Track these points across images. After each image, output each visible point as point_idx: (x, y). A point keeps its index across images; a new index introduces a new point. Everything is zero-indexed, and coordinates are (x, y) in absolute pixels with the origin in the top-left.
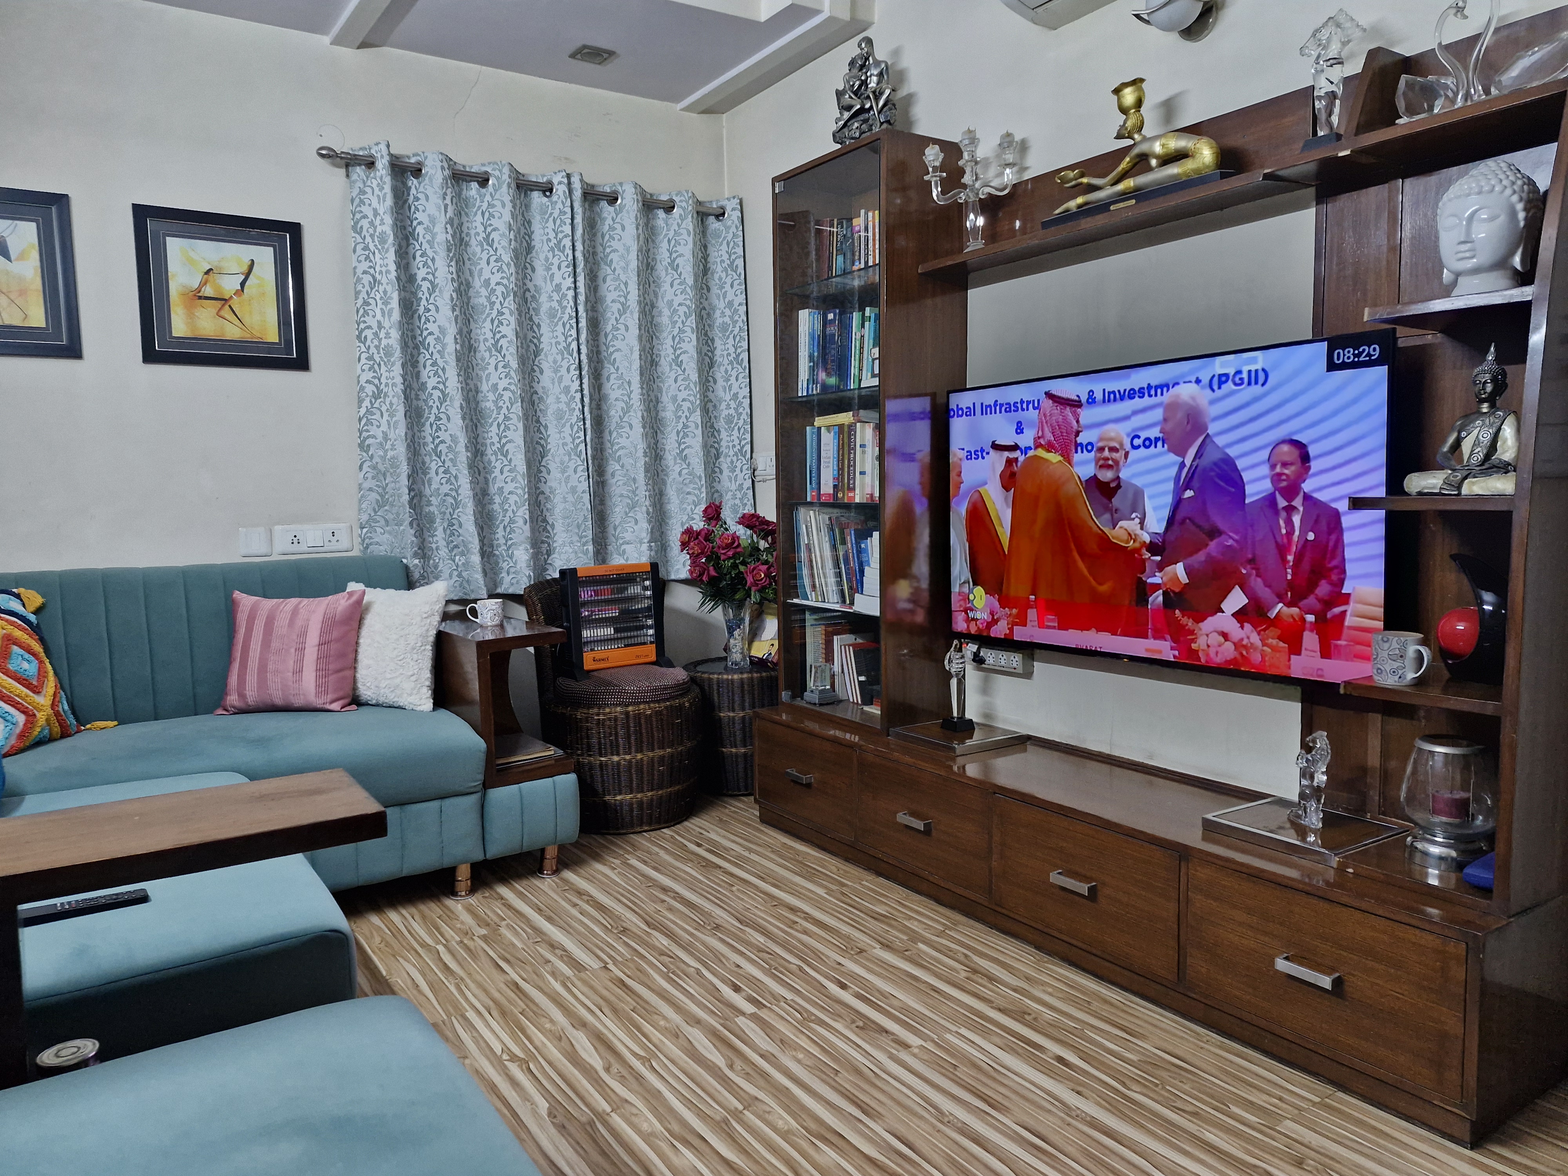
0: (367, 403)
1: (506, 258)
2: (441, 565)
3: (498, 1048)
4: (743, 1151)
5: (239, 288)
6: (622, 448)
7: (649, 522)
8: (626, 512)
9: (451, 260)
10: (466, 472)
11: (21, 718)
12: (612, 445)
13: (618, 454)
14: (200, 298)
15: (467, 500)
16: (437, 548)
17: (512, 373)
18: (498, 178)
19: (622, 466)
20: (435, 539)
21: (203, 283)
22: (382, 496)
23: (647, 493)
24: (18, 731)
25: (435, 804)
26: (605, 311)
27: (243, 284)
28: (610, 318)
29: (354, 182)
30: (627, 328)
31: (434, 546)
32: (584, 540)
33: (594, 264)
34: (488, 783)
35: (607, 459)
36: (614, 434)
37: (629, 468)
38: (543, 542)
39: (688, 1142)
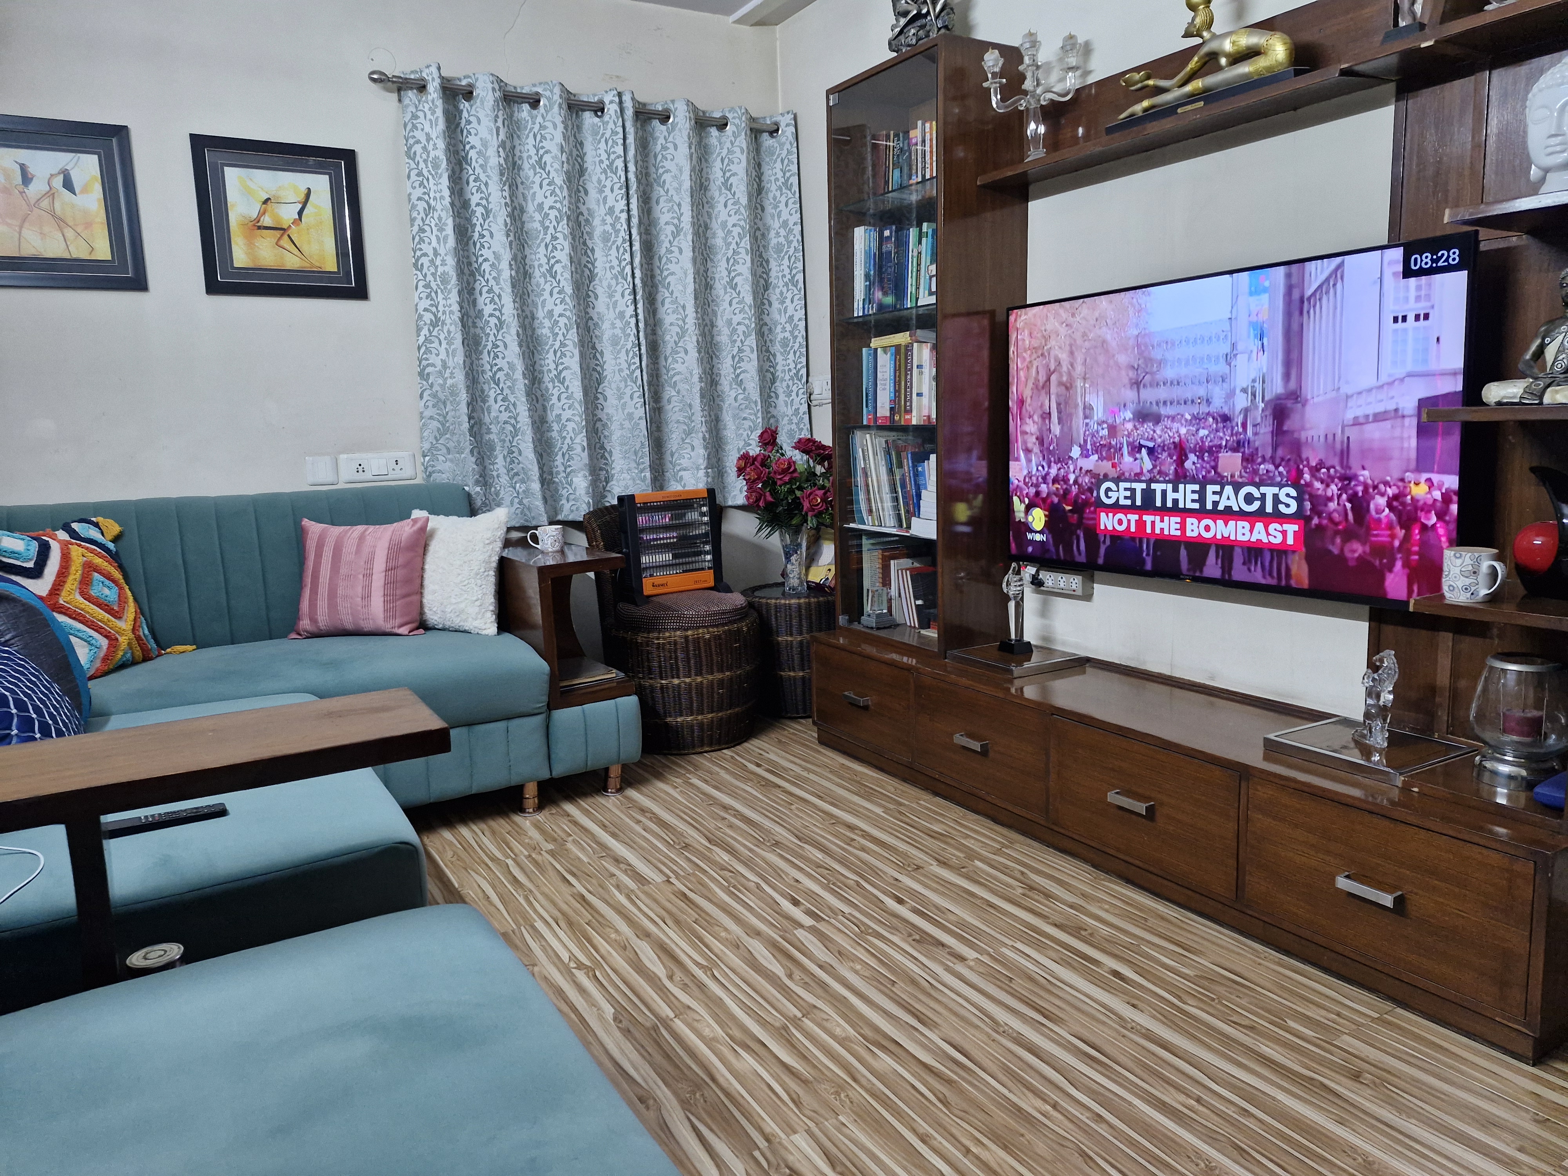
0: (425, 331)
1: (559, 180)
2: (502, 492)
3: (565, 957)
4: (803, 1057)
5: (297, 217)
6: (679, 373)
7: (706, 448)
8: (682, 438)
9: (504, 185)
10: (524, 399)
11: (104, 642)
12: (668, 371)
13: (674, 379)
14: (259, 228)
15: (526, 428)
16: (498, 476)
17: (568, 299)
18: (549, 99)
19: (678, 392)
20: (496, 466)
21: (262, 213)
22: (443, 425)
23: (703, 419)
24: (102, 654)
25: (502, 725)
26: (658, 234)
27: (300, 213)
28: (663, 241)
29: (407, 106)
30: (681, 251)
31: (495, 473)
32: (642, 467)
33: (647, 185)
34: (552, 705)
35: (663, 386)
36: (670, 360)
37: (685, 393)
38: (601, 469)
39: (749, 1047)
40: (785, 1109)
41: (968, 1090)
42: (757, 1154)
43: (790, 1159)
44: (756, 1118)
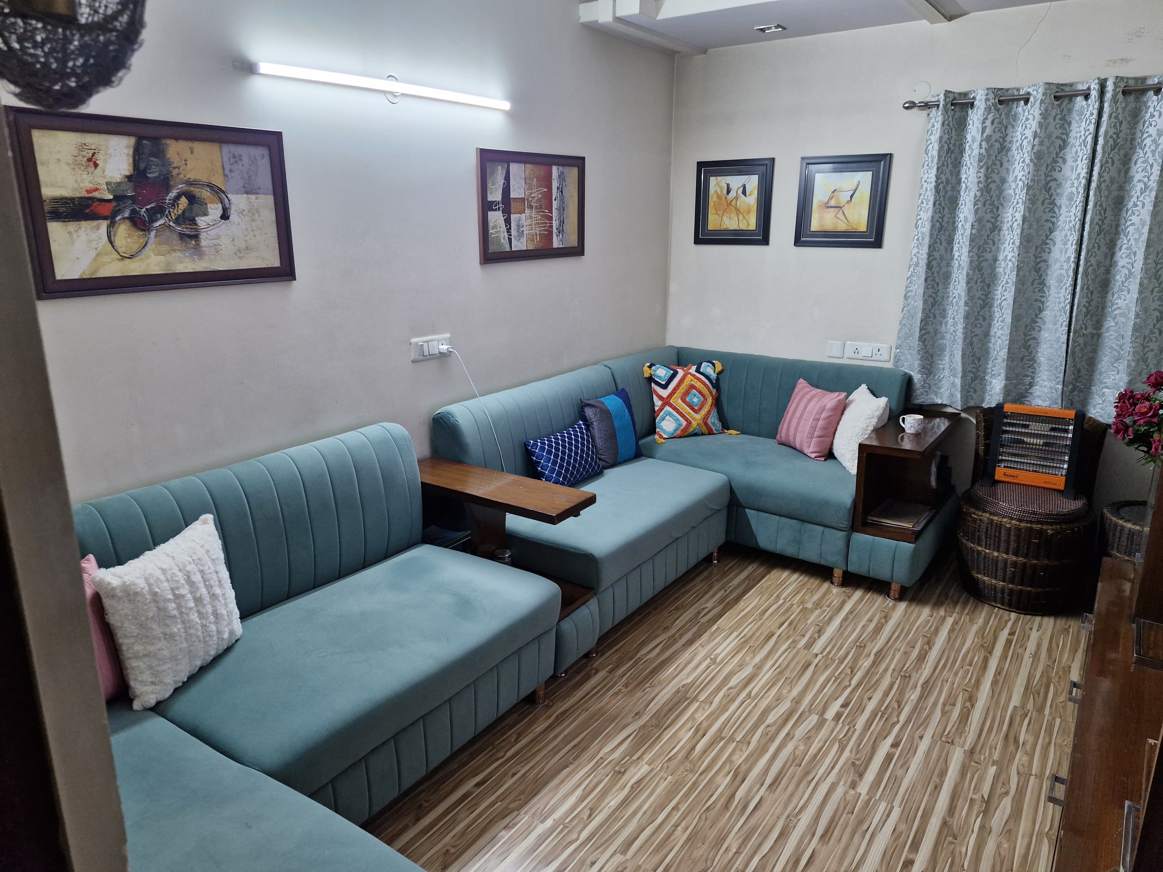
4: (705, 752)
5: (849, 199)
6: (1119, 308)
8: (1112, 362)
11: (684, 423)
12: (1113, 305)
13: (1116, 312)
14: (828, 207)
18: (1035, 97)
19: (1116, 323)
20: (943, 362)
21: (831, 198)
25: (822, 528)
27: (852, 197)
29: (931, 118)
31: (941, 367)
32: (1058, 380)
34: (854, 528)
35: (1106, 317)
36: (1116, 296)
37: (1121, 325)
38: (1027, 376)
39: (697, 732)
40: (662, 757)
41: (724, 816)
42: (628, 758)
43: (632, 769)
44: (650, 751)
